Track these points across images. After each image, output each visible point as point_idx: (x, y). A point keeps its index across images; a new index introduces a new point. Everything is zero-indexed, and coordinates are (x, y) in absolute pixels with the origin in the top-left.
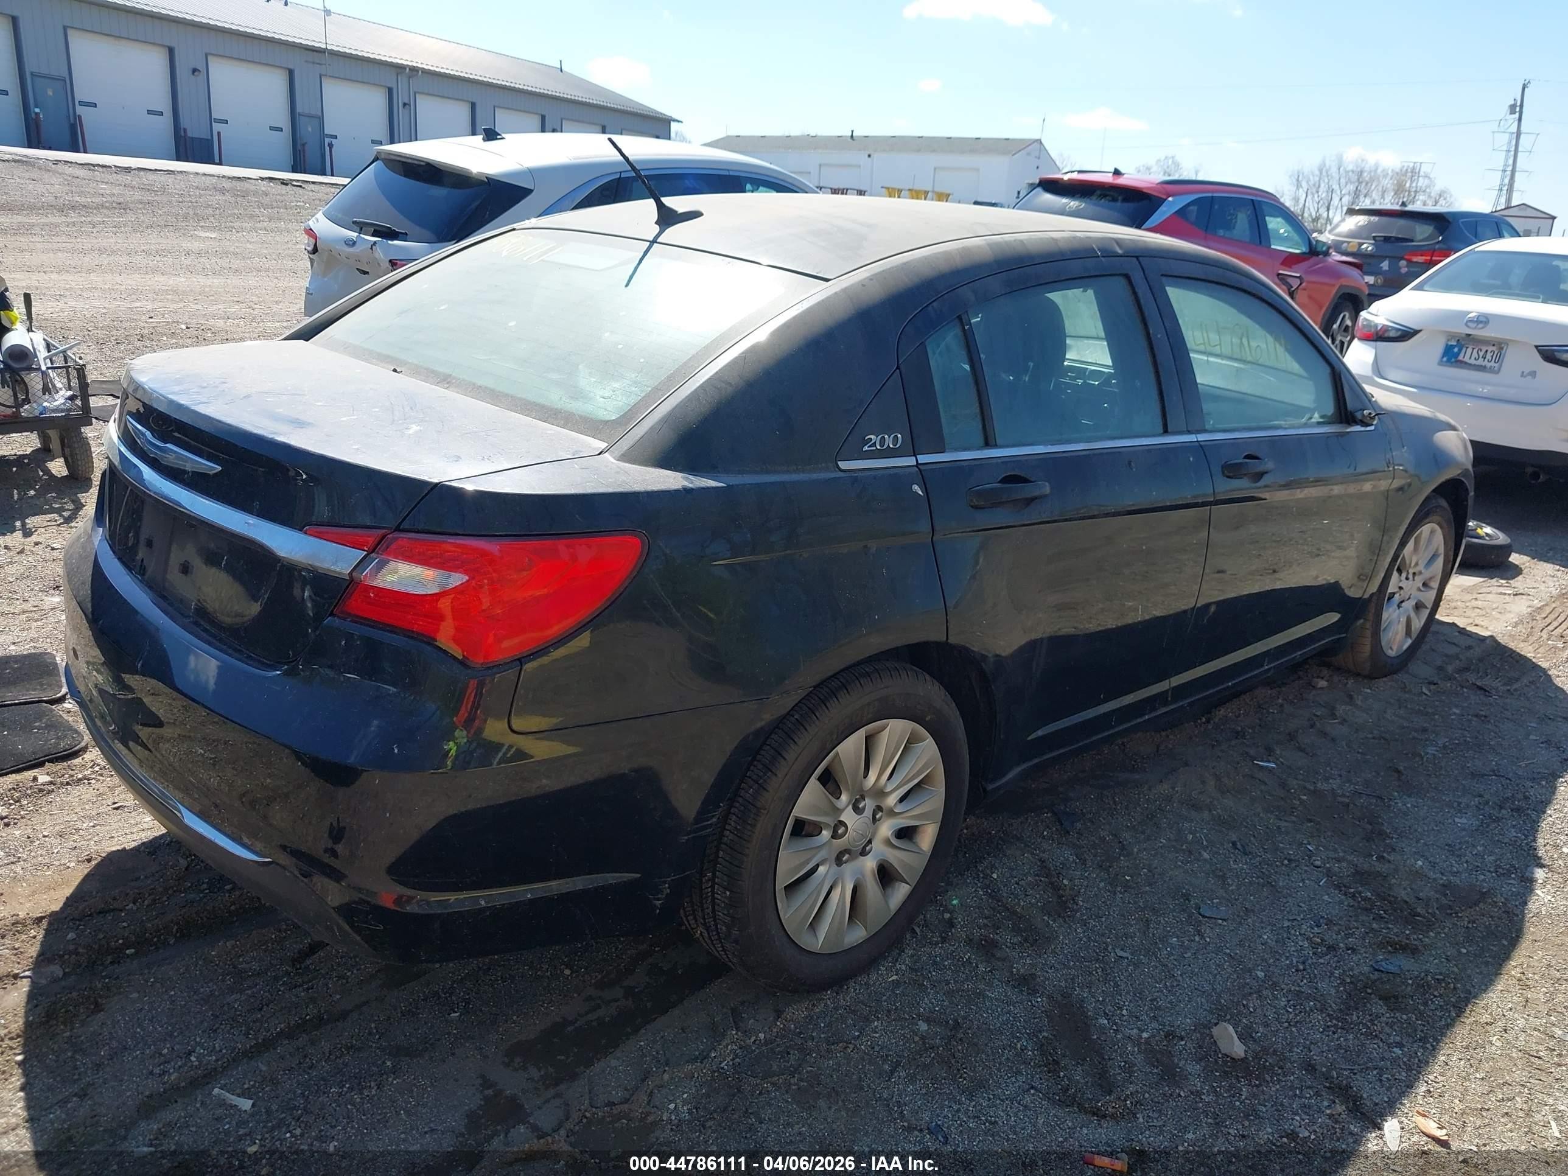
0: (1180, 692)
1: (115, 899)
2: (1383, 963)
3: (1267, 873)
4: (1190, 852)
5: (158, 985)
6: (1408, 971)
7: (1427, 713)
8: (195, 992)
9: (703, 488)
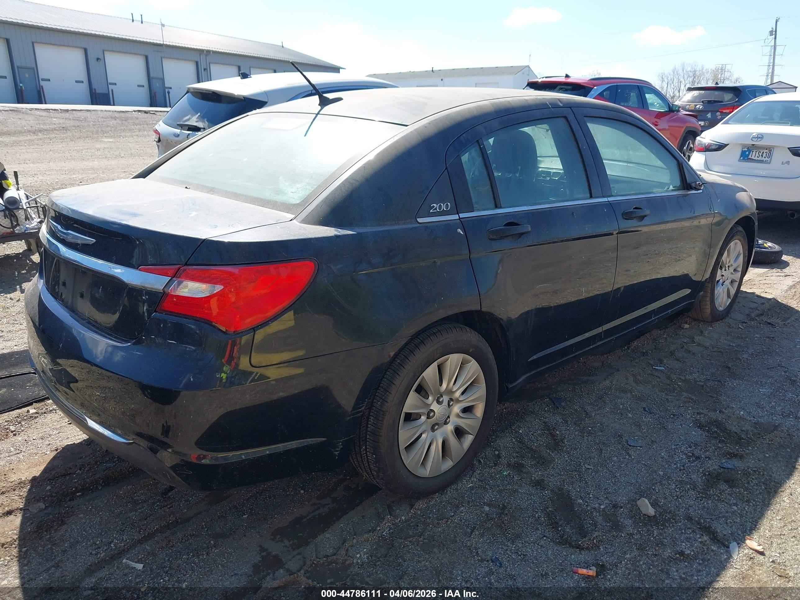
0: (609, 332)
1: (70, 468)
2: (725, 464)
3: (662, 422)
4: (622, 414)
5: (93, 510)
6: (738, 467)
7: (742, 338)
8: (112, 512)
9: (345, 235)
